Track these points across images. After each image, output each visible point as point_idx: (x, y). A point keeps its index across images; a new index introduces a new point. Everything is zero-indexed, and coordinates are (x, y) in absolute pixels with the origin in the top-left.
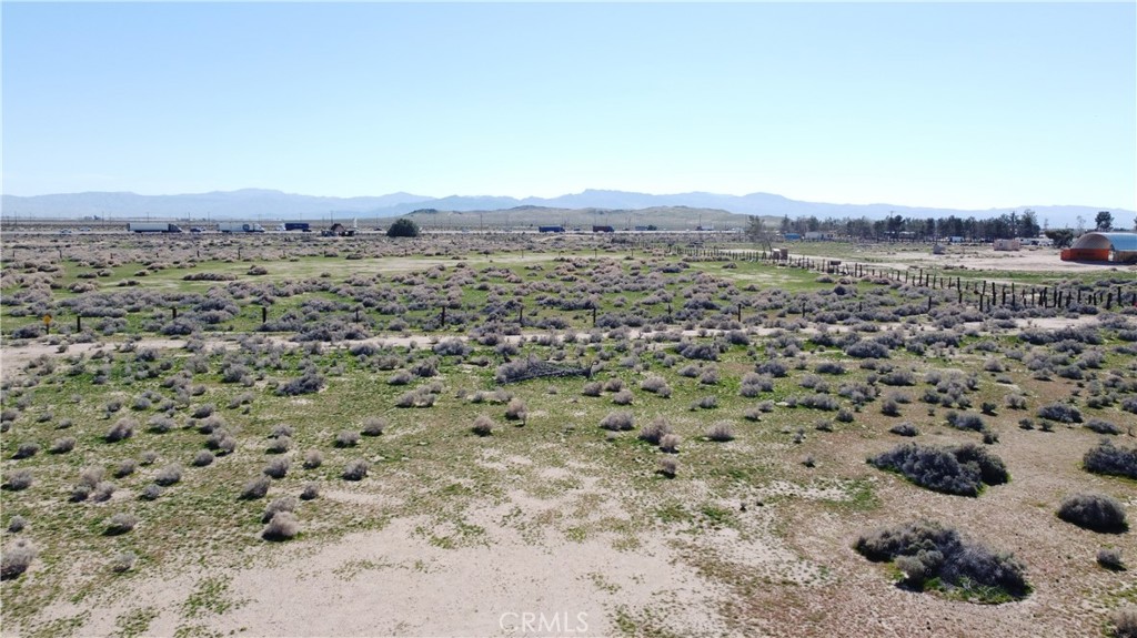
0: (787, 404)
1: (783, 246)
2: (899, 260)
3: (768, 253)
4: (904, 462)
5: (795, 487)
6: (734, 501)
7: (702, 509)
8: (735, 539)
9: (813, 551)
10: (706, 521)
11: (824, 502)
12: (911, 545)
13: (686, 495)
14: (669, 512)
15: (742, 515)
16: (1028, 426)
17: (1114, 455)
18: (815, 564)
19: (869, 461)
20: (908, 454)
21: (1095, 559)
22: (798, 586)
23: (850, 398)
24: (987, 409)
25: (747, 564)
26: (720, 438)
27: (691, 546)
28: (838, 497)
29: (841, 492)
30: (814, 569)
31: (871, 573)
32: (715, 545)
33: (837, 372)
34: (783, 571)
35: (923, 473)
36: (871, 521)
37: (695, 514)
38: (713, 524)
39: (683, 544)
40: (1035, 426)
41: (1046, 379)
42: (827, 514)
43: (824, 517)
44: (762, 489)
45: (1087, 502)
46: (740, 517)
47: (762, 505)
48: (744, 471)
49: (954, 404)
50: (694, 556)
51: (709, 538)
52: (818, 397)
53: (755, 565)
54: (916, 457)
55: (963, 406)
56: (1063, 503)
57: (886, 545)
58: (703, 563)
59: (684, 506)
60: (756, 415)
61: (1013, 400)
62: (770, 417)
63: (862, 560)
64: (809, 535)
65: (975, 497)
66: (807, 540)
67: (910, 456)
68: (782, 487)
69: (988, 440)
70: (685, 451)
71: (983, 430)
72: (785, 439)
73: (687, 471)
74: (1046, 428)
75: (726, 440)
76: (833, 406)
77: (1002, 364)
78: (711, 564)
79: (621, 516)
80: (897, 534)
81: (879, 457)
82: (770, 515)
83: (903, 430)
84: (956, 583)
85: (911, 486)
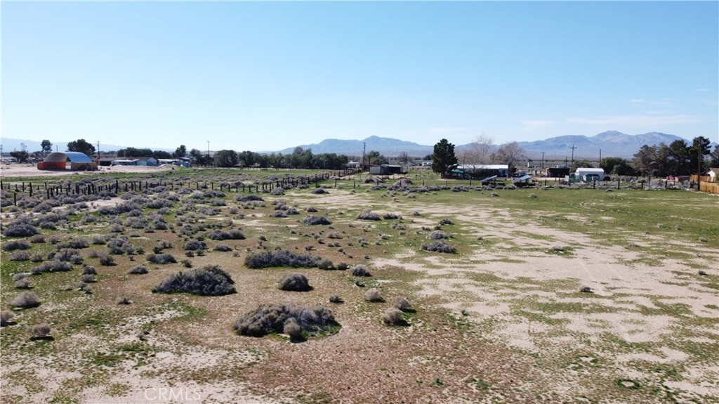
4: (182, 285)
5: (144, 317)
6: (127, 337)
7: (119, 350)
8: (176, 356)
9: (225, 345)
10: (137, 355)
11: (176, 319)
12: (278, 320)
13: (88, 346)
14: (100, 359)
15: (150, 343)
16: (190, 255)
17: (260, 257)
18: (242, 350)
19: (154, 291)
20: (180, 280)
21: (328, 301)
22: (258, 363)
23: (68, 261)
24: (157, 251)
25: (211, 365)
26: (30, 305)
27: (161, 372)
28: (178, 314)
29: (174, 312)
30: (247, 352)
31: (272, 342)
32: (173, 365)
33: (24, 247)
34: (236, 360)
35: (201, 288)
36: (218, 320)
37: (120, 353)
38: (145, 354)
39: (153, 372)
40: (195, 254)
41: (152, 232)
42: (191, 325)
43: (193, 327)
44: (128, 325)
45: (295, 278)
46: (151, 344)
47: (148, 333)
48: (92, 319)
49: (135, 252)
50: (175, 376)
51: (161, 362)
52: (53, 263)
53: (216, 364)
54: (190, 280)
55: (141, 252)
56: (284, 282)
57: (261, 325)
58: (189, 376)
59: (102, 352)
60: (27, 284)
61: (164, 244)
62: (35, 284)
63: (254, 338)
64: (207, 338)
65: (236, 293)
66: (211, 341)
67: (183, 280)
68: (136, 320)
69: (188, 266)
70: (19, 321)
71: (177, 261)
72: (77, 294)
73: (53, 332)
74: (200, 254)
75: (37, 305)
76: (69, 267)
77: (120, 227)
78: (193, 374)
79: (71, 376)
80: (259, 318)
81: (162, 286)
82: (165, 337)
83: (139, 271)
84: (312, 330)
85: (201, 297)
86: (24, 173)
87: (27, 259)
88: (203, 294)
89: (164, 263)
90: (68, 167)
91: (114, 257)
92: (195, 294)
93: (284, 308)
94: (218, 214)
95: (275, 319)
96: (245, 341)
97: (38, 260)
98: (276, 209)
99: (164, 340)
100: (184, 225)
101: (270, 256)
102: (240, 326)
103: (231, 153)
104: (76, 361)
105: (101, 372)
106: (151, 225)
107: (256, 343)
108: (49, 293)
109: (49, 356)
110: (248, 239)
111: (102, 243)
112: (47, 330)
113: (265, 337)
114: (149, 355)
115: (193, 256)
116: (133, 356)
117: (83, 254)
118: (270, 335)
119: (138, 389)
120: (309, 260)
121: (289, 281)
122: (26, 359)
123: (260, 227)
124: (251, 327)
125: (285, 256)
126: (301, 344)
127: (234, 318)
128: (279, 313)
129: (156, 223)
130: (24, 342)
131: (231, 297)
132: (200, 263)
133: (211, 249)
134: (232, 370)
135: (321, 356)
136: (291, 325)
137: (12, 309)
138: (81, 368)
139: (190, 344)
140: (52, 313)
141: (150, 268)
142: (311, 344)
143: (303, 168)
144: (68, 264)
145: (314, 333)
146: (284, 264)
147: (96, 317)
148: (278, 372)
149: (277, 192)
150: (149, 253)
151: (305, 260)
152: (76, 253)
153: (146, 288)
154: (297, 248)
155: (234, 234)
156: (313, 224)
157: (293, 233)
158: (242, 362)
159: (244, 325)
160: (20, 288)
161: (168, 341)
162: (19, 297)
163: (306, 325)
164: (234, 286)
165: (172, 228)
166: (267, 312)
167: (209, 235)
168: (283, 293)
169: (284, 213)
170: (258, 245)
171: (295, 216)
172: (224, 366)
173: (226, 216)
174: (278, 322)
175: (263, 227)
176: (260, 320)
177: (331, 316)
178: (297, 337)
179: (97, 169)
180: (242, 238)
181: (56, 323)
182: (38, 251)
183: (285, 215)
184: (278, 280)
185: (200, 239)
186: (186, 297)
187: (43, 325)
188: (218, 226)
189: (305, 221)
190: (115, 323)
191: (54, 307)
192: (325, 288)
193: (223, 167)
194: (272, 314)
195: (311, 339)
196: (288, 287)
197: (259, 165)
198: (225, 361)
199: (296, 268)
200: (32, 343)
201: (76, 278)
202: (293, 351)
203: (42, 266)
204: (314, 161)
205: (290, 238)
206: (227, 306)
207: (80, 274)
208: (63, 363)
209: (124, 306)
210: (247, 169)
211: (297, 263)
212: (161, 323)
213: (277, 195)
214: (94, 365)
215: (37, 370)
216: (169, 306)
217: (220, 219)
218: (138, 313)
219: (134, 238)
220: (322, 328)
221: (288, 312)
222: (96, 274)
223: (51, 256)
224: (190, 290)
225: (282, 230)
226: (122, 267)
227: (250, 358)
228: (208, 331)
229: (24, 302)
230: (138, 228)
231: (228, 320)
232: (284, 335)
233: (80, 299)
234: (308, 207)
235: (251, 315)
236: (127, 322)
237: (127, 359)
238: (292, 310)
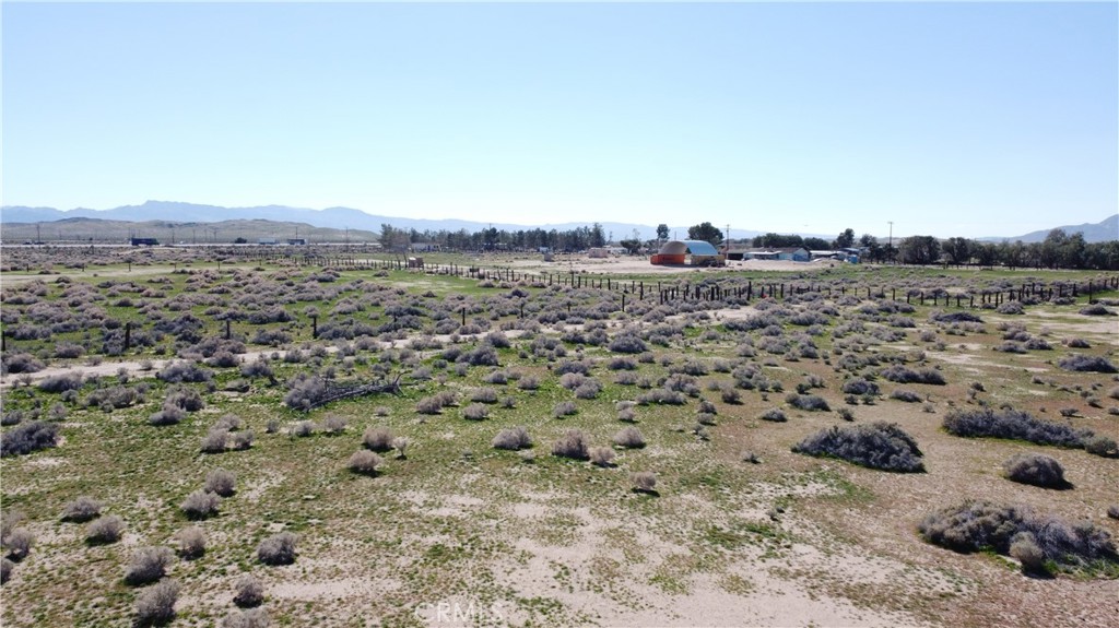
4: (838, 447)
5: (778, 486)
6: (752, 511)
7: (741, 527)
8: (822, 555)
9: (902, 553)
10: (765, 540)
11: (825, 497)
12: (999, 530)
13: (700, 513)
14: (715, 535)
15: (786, 526)
16: (852, 402)
17: (971, 418)
18: (931, 568)
19: (794, 450)
20: (835, 438)
21: (1105, 515)
22: (959, 597)
23: (682, 391)
24: (802, 390)
25: (877, 582)
26: (635, 445)
27: (799, 574)
28: (828, 491)
29: (823, 486)
30: (939, 574)
31: (986, 567)
32: (816, 567)
33: (631, 367)
34: (919, 583)
35: (866, 455)
36: (892, 511)
37: (743, 533)
38: (776, 542)
39: (787, 571)
40: (859, 401)
41: (796, 361)
42: (847, 511)
43: (852, 516)
44: (755, 494)
45: (1037, 463)
46: (786, 529)
47: (782, 512)
48: (708, 476)
49: (770, 389)
50: (818, 583)
51: (799, 559)
52: (664, 392)
53: (886, 582)
54: (849, 441)
55: (778, 389)
56: (1013, 466)
57: (968, 534)
58: (840, 591)
59: (718, 526)
60: (632, 416)
61: (813, 380)
62: (640, 418)
63: (953, 554)
64: (872, 536)
65: (925, 472)
66: (879, 543)
67: (839, 440)
68: (766, 489)
69: (849, 418)
70: (621, 463)
71: (831, 408)
72: (690, 438)
73: (659, 486)
74: (867, 402)
75: (641, 446)
76: (682, 399)
77: (751, 349)
78: (847, 589)
79: (677, 550)
80: (965, 521)
81: (807, 445)
82: (807, 522)
83: (775, 416)
84: (1066, 561)
85: (865, 470)
86: (635, 268)
87: (633, 384)
88: (869, 466)
89: (811, 410)
90: (688, 261)
91: (741, 392)
92: (856, 463)
93: (1012, 512)
94: (900, 339)
95: (995, 528)
96: (937, 554)
97: (646, 387)
98: (1006, 338)
99: (806, 527)
100: (845, 353)
101: (990, 419)
102: (929, 528)
103: (929, 240)
104: (684, 531)
105: (716, 554)
106: (796, 350)
107: (956, 562)
108: (657, 432)
109: (653, 517)
110: (951, 386)
111: (726, 371)
112: (651, 482)
113: (974, 555)
114: (782, 544)
115: (856, 404)
116: (760, 541)
117: (701, 383)
118: (982, 554)
119: (765, 591)
120: (1067, 433)
121: (1025, 466)
122: (626, 515)
123: (974, 367)
124: (949, 533)
125: (1019, 421)
126: (1042, 582)
127: (920, 513)
128: (1002, 519)
129: (802, 347)
130: (624, 493)
131: (916, 477)
132: (868, 417)
133: (886, 396)
134: (911, 597)
135: (1084, 612)
136: (1024, 544)
137: (613, 447)
138: (691, 543)
139: (845, 541)
140: (659, 460)
141: (790, 413)
142: (1062, 587)
143: (1063, 267)
144: (681, 396)
145: (1071, 568)
146: (1017, 435)
147: (713, 475)
148: (996, 620)
149: (1009, 309)
150: (790, 391)
151: (1059, 433)
152: (692, 381)
153: (784, 444)
154: (1043, 410)
155: (926, 375)
156: (1080, 369)
157: (1038, 382)
158: (930, 588)
159: (937, 527)
160: (623, 420)
161: (812, 530)
162: (622, 433)
163: (1055, 550)
164: (921, 460)
165: (825, 358)
166: (980, 514)
167: (884, 372)
168: (1011, 486)
169: (1022, 346)
170: (968, 397)
171: (1042, 352)
172: (899, 588)
173: (915, 344)
174: (1000, 534)
175: (979, 367)
176: (965, 525)
177: (1109, 544)
178: (1035, 568)
179: (724, 265)
180: (941, 382)
181: (663, 474)
182: (646, 374)
183: (1023, 349)
184: (1004, 461)
185: (869, 378)
186: (842, 467)
187: (648, 474)
188: (899, 359)
189: (1064, 364)
190: (738, 488)
191: (662, 452)
192: (1098, 490)
193: (914, 263)
194: (989, 518)
195: (1063, 577)
196: (1021, 476)
197: (977, 261)
198: (900, 580)
199: (1040, 444)
200: (634, 496)
201: (690, 416)
202: (1027, 591)
203: (649, 394)
204: (1088, 255)
205: (1031, 392)
206: (909, 491)
207: (696, 411)
208: (669, 531)
209: (750, 465)
210: (955, 268)
211: (1042, 438)
212: (804, 500)
213: (1009, 313)
214: (707, 542)
215: (637, 533)
216: (815, 476)
217: (903, 348)
218: (770, 480)
219: (769, 367)
220: (1089, 562)
221: (1021, 521)
222: (715, 413)
223: (661, 383)
224: (848, 456)
225: (1014, 375)
226: (752, 408)
227: (944, 585)
228: (873, 526)
229: (627, 440)
230: (776, 353)
231: (908, 515)
232: (1009, 560)
233: (695, 446)
234: (1071, 338)
235: (948, 513)
236: (753, 489)
237: (751, 543)
238: (1028, 518)
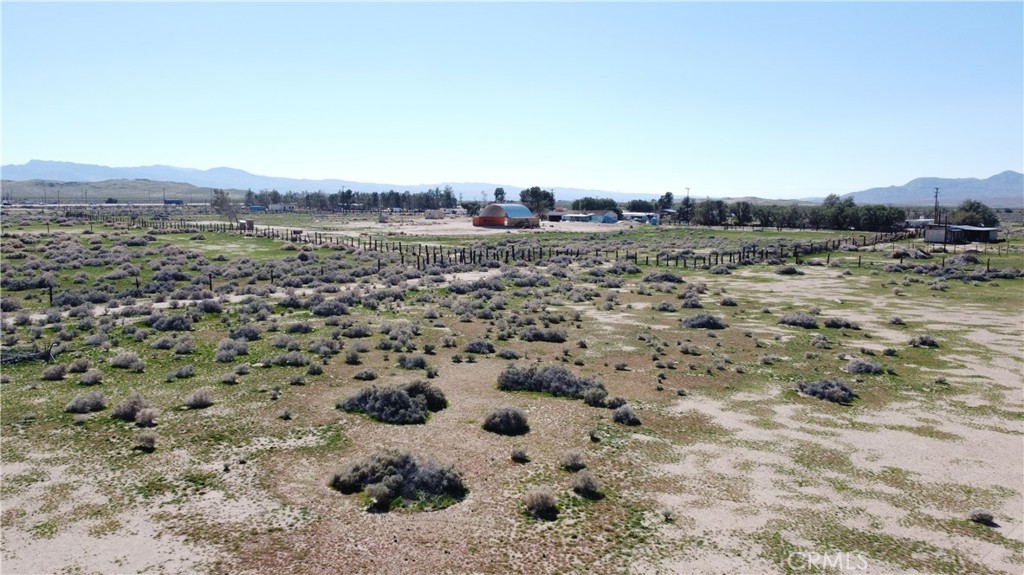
0: (262, 365)
1: (249, 217)
2: (352, 229)
3: (235, 224)
4: (365, 404)
11: (301, 449)
16: (457, 360)
17: (516, 375)
18: (297, 508)
19: (337, 407)
21: (510, 457)
22: (283, 531)
24: (428, 350)
28: (313, 442)
29: (316, 438)
31: (346, 505)
35: (382, 411)
40: (465, 360)
41: (469, 321)
44: (244, 448)
45: (502, 414)
47: (245, 462)
49: (403, 349)
54: (377, 398)
57: (358, 478)
59: (167, 477)
61: (447, 341)
68: (262, 442)
69: (430, 375)
71: (429, 367)
74: (471, 360)
75: (206, 406)
81: (349, 401)
82: (252, 471)
84: (411, 497)
90: (506, 223)
91: (361, 354)
93: (406, 458)
95: (377, 472)
97: (293, 349)
106: (470, 313)
107: (329, 501)
108: (242, 392)
113: (353, 495)
116: (185, 489)
128: (389, 465)
130: (124, 450)
133: (495, 354)
141: (387, 372)
142: (384, 519)
144: (304, 358)
145: (410, 503)
146: (543, 388)
149: (719, 270)
154: (606, 364)
155: (550, 334)
157: (642, 338)
166: (378, 460)
169: (675, 305)
171: (691, 310)
176: (362, 470)
180: (561, 340)
183: (677, 308)
186: (358, 421)
189: (686, 321)
193: (705, 224)
196: (490, 425)
197: (759, 223)
200: (128, 453)
205: (625, 347)
209: (282, 420)
210: (739, 229)
211: (560, 390)
218: (277, 434)
220: (428, 498)
221: (406, 466)
224: (370, 412)
